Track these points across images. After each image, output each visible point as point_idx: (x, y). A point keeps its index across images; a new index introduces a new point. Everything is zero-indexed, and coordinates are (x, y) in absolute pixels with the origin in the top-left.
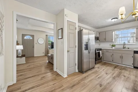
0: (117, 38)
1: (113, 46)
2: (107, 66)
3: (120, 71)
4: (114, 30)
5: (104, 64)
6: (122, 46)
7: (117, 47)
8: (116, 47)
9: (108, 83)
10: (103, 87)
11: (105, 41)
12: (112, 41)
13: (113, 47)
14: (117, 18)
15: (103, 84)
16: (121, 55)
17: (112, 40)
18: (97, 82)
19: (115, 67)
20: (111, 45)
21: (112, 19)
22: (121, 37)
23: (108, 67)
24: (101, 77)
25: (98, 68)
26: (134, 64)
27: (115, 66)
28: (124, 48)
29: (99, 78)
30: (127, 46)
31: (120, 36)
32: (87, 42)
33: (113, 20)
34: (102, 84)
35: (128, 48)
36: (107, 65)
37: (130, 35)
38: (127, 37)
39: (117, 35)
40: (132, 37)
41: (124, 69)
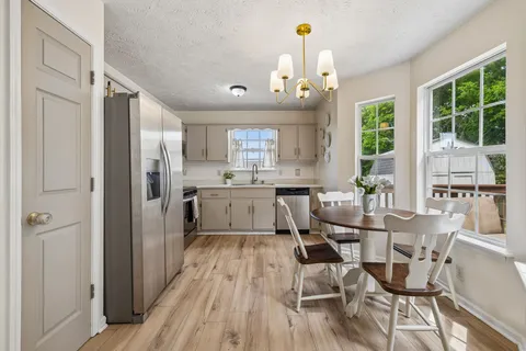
0: (237, 150)
1: (228, 176)
2: (219, 248)
3: (256, 252)
4: (233, 126)
5: (209, 244)
6: (249, 178)
7: (237, 178)
8: (234, 178)
9: (250, 312)
10: (241, 341)
11: (204, 159)
12: (224, 162)
13: (229, 181)
14: (245, 89)
15: (239, 328)
16: (250, 202)
17: (226, 156)
18: (217, 331)
19: (241, 246)
20: (223, 173)
21: (232, 88)
22: (247, 150)
23: (225, 252)
24: (218, 300)
25: (195, 265)
26: (276, 224)
27: (238, 241)
28: (253, 181)
29: (213, 309)
30: (260, 177)
31: (244, 146)
32: (157, 162)
33: (236, 92)
34: (236, 330)
35: (263, 182)
36: (217, 245)
37: (263, 145)
38: (259, 150)
39: (236, 142)
40: (269, 151)
41: (261, 243)
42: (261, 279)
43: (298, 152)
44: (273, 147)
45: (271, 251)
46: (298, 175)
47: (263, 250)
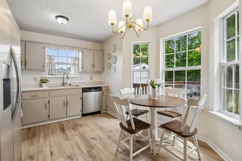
0: (51, 63)
3: (77, 132)
4: (49, 45)
7: (51, 82)
8: (49, 82)
11: (24, 68)
12: (42, 70)
13: (45, 85)
16: (65, 98)
17: (43, 66)
22: (58, 63)
26: (82, 111)
28: (63, 84)
30: (69, 81)
33: (60, 20)
35: (70, 85)
37: (70, 61)
38: (67, 64)
39: (50, 57)
40: (74, 64)
41: (76, 125)
42: (93, 151)
43: (93, 66)
44: (77, 62)
45: (86, 129)
46: (91, 79)
47: (81, 129)
